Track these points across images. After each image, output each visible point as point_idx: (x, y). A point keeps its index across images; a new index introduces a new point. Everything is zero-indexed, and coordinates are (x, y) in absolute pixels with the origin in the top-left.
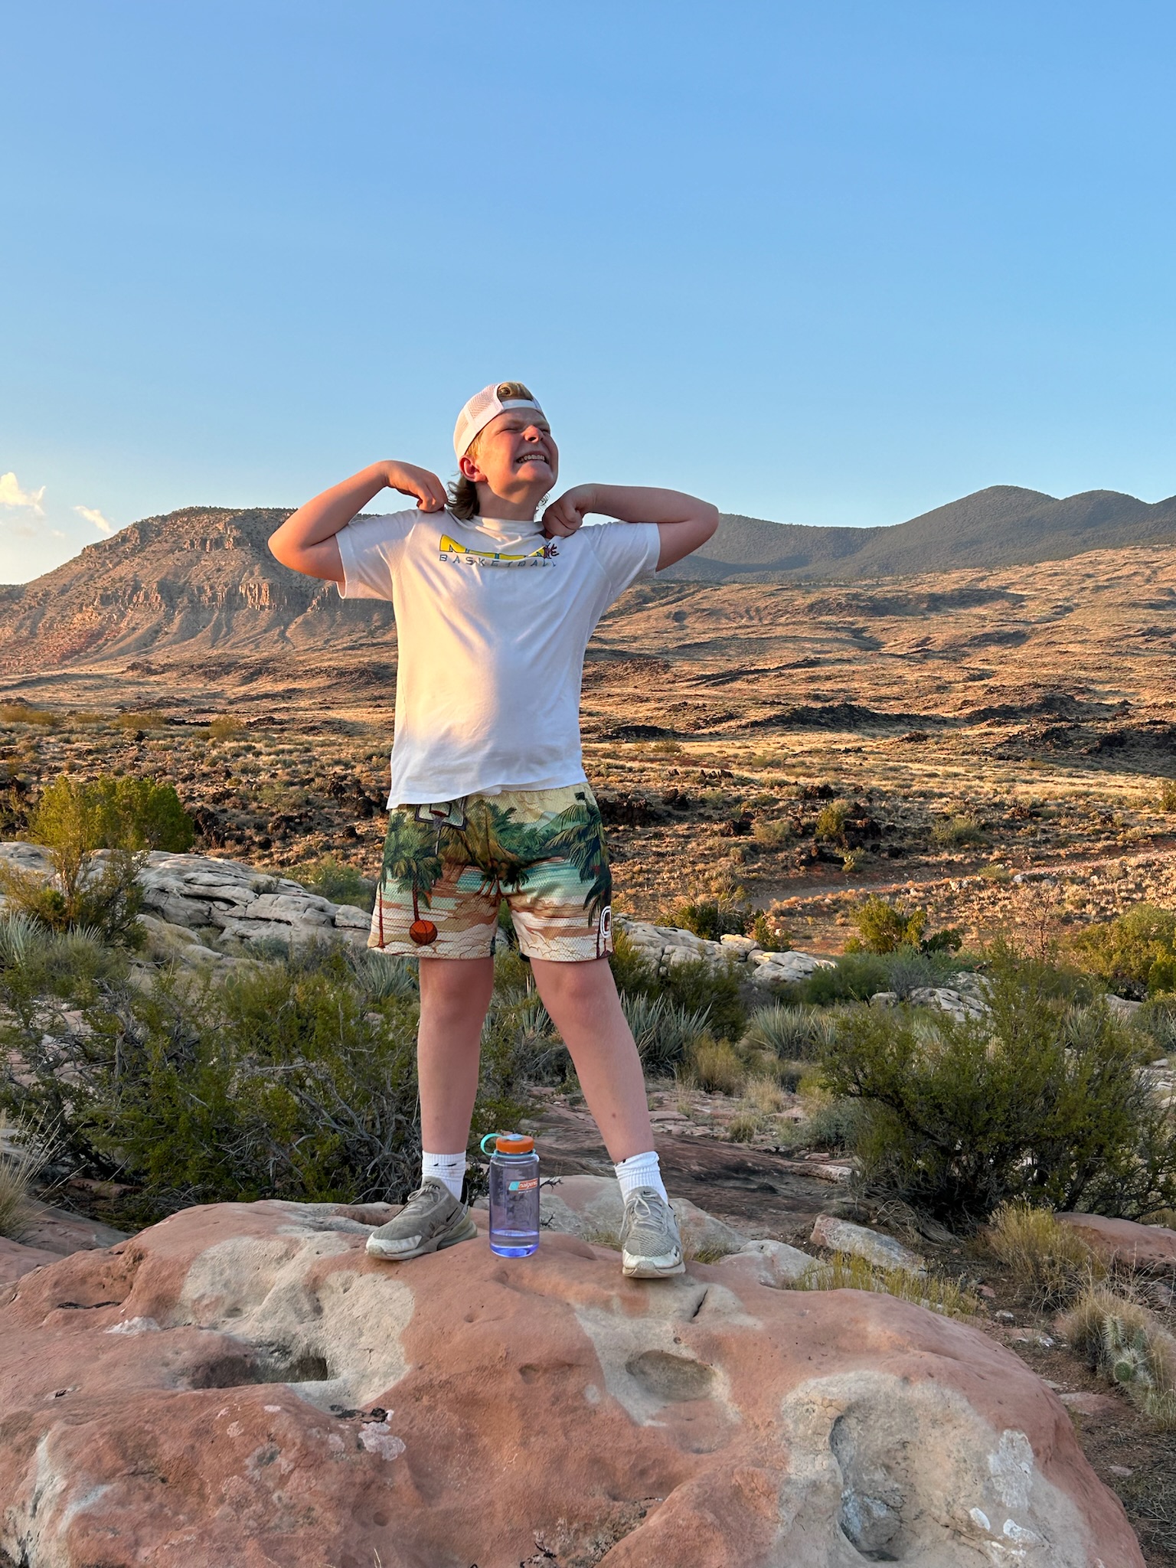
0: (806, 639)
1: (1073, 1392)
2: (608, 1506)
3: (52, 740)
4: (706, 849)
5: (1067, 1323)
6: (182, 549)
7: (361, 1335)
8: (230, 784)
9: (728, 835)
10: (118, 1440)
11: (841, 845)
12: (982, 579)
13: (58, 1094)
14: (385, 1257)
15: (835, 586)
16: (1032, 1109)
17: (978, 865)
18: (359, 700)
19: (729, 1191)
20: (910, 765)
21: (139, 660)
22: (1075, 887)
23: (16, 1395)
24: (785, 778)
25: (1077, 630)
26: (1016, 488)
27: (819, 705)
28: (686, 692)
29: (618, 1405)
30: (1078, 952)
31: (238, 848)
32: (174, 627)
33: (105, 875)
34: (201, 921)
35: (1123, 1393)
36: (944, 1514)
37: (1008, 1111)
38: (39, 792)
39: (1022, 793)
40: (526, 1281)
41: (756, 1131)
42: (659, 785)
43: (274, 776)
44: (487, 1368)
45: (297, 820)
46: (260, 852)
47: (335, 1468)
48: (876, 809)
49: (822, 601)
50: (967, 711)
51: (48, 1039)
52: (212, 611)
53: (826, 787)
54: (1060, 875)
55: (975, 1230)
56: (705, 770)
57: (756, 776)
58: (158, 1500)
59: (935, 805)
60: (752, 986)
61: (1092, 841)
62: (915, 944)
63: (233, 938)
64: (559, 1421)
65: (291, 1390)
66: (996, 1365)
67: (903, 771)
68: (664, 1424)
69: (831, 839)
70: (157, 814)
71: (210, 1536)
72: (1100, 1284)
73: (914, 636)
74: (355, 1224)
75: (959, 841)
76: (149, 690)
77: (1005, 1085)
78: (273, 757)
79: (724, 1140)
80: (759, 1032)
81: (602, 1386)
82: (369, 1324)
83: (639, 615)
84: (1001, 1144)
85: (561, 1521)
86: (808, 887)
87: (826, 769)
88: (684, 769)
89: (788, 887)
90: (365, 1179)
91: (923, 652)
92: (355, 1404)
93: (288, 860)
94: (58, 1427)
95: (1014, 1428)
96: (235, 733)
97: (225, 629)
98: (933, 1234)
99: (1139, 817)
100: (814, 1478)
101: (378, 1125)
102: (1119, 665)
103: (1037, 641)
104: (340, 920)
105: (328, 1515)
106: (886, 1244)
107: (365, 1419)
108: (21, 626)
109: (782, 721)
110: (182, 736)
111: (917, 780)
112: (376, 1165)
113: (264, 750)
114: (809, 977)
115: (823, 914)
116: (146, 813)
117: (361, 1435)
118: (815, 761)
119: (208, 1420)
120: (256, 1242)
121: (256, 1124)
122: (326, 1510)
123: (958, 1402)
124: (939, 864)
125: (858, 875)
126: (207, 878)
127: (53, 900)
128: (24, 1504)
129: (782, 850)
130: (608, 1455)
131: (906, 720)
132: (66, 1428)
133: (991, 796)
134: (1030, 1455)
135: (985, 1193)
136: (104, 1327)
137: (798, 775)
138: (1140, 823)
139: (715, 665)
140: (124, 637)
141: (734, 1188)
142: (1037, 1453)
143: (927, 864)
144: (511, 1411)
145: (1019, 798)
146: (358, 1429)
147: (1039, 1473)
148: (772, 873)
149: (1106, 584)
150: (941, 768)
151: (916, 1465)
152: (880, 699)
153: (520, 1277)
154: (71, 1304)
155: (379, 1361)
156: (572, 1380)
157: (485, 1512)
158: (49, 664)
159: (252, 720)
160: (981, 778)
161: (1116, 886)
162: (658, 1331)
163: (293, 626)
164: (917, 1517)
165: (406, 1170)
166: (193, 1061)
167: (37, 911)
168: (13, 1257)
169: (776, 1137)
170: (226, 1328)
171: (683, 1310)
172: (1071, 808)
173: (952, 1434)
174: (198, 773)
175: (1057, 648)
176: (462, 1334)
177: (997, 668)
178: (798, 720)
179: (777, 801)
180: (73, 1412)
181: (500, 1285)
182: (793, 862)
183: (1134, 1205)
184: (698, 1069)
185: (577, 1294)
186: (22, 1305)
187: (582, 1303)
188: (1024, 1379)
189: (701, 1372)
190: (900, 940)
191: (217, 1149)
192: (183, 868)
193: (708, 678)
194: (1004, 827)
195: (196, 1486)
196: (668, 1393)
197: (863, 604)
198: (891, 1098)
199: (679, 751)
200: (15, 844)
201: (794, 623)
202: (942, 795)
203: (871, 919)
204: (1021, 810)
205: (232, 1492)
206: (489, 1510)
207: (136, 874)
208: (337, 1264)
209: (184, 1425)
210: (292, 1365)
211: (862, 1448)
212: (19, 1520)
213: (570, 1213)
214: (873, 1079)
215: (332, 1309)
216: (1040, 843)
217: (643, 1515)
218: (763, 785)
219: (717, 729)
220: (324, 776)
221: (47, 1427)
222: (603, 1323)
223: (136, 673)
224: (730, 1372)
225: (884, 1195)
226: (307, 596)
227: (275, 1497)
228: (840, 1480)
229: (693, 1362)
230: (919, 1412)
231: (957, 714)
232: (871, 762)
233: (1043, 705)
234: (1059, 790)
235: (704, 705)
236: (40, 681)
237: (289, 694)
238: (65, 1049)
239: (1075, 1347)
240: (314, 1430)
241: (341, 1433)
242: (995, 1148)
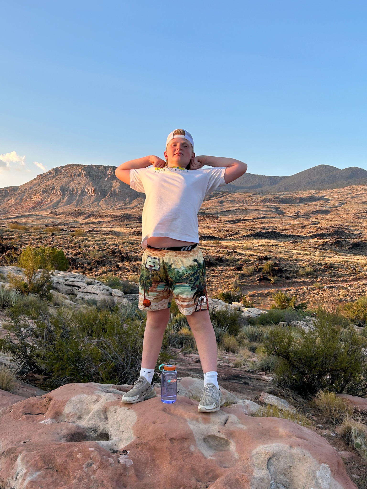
0: (261, 210)
1: (341, 451)
2: (196, 484)
3: (25, 235)
4: (228, 275)
5: (340, 429)
6: (68, 177)
7: (120, 426)
8: (80, 250)
9: (235, 271)
10: (43, 457)
11: (270, 275)
12: (316, 193)
13: (25, 346)
14: (128, 403)
15: (270, 194)
16: (330, 361)
17: (313, 283)
18: (121, 225)
19: (234, 383)
20: (292, 250)
21: (53, 211)
22: (343, 290)
23: (11, 442)
24: (253, 253)
25: (346, 210)
26: (328, 166)
27: (265, 231)
28: (223, 226)
29: (200, 452)
30: (344, 311)
31: (82, 270)
32: (65, 201)
33: (41, 277)
34: (70, 293)
35: (357, 452)
37: (322, 361)
38: (21, 251)
39: (327, 261)
40: (172, 411)
41: (242, 365)
42: (214, 254)
43: (94, 248)
44: (159, 439)
45: (101, 262)
46: (89, 272)
47: (111, 468)
48: (281, 264)
49: (266, 199)
50: (311, 234)
51: (22, 329)
52: (77, 196)
53: (266, 257)
54: (339, 286)
55: (311, 398)
56: (228, 250)
57: (244, 253)
58: (55, 477)
59: (300, 263)
60: (242, 318)
61: (349, 276)
62: (293, 307)
63: (80, 298)
64: (181, 456)
65: (98, 444)
66: (320, 443)
67: (290, 252)
68: (215, 458)
69: (267, 273)
70: (58, 259)
72: (350, 417)
73: (295, 210)
74: (118, 391)
75: (307, 275)
76: (56, 220)
77: (321, 353)
78: (94, 242)
79: (232, 367)
80: (244, 333)
81: (195, 445)
82: (123, 423)
83: (209, 201)
84: (320, 371)
85: (182, 488)
86: (259, 288)
87: (266, 251)
88: (222, 250)
89: (253, 287)
90: (121, 377)
91: (297, 215)
92: (118, 448)
93: (97, 274)
94: (24, 453)
95: (325, 463)
96: (82, 234)
97: (80, 202)
98: (298, 399)
99: (364, 269)
100: (262, 477)
101: (126, 360)
102: (358, 222)
103: (333, 213)
104: (113, 294)
105: (109, 484)
106: (283, 402)
107: (120, 453)
108: (17, 199)
109: (253, 236)
110: (66, 235)
111: (295, 255)
112: (125, 372)
113: (91, 240)
114: (259, 316)
115: (264, 296)
116: (54, 259)
117: (119, 459)
118: (263, 248)
119: (71, 452)
120: (87, 396)
121: (88, 358)
122: (108, 482)
123: (308, 454)
124: (301, 282)
125: (275, 284)
126: (73, 279)
127: (24, 285)
128: (13, 477)
129: (252, 276)
130: (197, 467)
131: (292, 237)
132: (26, 453)
133: (317, 261)
134: (330, 472)
135: (314, 387)
136: (39, 421)
137: (257, 253)
138: (364, 271)
139: (232, 217)
140: (49, 204)
141: (236, 383)
142: (332, 471)
143: (297, 282)
144: (166, 452)
145: (326, 262)
146: (118, 457)
147: (332, 477)
148: (248, 283)
149: (355, 196)
150: (302, 252)
151: (294, 474)
152: (283, 230)
153: (170, 410)
154: (29, 414)
155: (125, 435)
156: (186, 443)
158: (25, 211)
159: (88, 230)
160: (314, 255)
161: (356, 291)
162: (213, 428)
163: (101, 202)
165: (134, 375)
166: (68, 338)
167: (19, 288)
168: (10, 398)
169: (248, 367)
170: (77, 423)
171: (221, 422)
172: (342, 266)
173: (305, 465)
174: (70, 246)
175: (339, 216)
176: (151, 428)
177: (321, 221)
178: (258, 235)
179: (250, 260)
180: (29, 448)
181: (164, 412)
182: (255, 280)
183: (361, 392)
184: (224, 344)
185: (188, 416)
186: (13, 413)
187: (189, 419)
188: (328, 448)
189: (227, 442)
190: (288, 305)
191: (75, 366)
192: (65, 276)
193: (230, 221)
194: (321, 271)
195: (67, 473)
196: (216, 448)
197: (279, 200)
198: (286, 356)
199: (220, 244)
200: (13, 267)
201: (257, 205)
202: (302, 260)
203: (279, 299)
204: (327, 266)
205: (78, 475)
206: (159, 484)
207: (50, 277)
208: (113, 404)
209: (64, 454)
210: (98, 435)
211: (277, 468)
212: (11, 482)
213: (184, 389)
214: (280, 350)
215: (111, 418)
216: (332, 276)
217: (207, 487)
218: (246, 256)
219: (232, 237)
220: (109, 248)
221: (21, 452)
222: (196, 425)
223: (52, 215)
224: (236, 442)
225: (283, 386)
226: (106, 193)
227: (92, 477)
228: (270, 478)
229: (224, 439)
230: (295, 457)
231: (307, 235)
232: (280, 249)
233: (335, 233)
234: (339, 260)
235: (229, 230)
236: (22, 216)
237: (100, 223)
238: (28, 333)
239: (342, 437)
240: (105, 456)
241: (113, 458)
242: (318, 373)
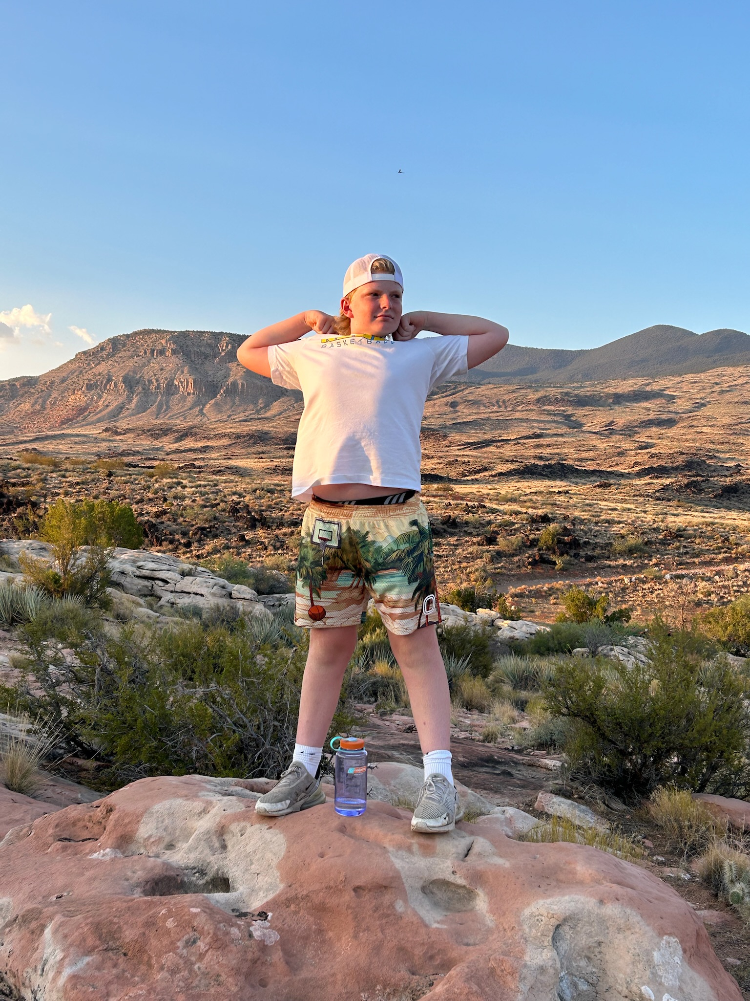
0: (535, 421)
1: (702, 909)
2: (409, 978)
3: (54, 475)
4: (468, 554)
5: (700, 865)
6: (139, 356)
7: (252, 864)
8: (166, 506)
9: (482, 545)
10: (97, 927)
11: (554, 553)
12: (648, 384)
13: (58, 702)
14: (267, 814)
15: (554, 387)
16: (678, 727)
17: (642, 567)
18: (249, 454)
19: (482, 774)
20: (599, 502)
21: (110, 426)
22: (704, 583)
23: (31, 897)
24: (520, 509)
25: (708, 419)
26: (671, 327)
27: (542, 463)
28: (457, 453)
29: (415, 913)
30: (706, 625)
31: (170, 547)
32: (133, 405)
33: (87, 562)
34: (146, 593)
35: (735, 911)
36: (625, 989)
37: (664, 728)
38: (45, 508)
39: (671, 522)
40: (357, 832)
41: (499, 736)
42: (439, 512)
43: (194, 501)
44: (332, 887)
45: (208, 530)
46: (184, 549)
47: (235, 949)
48: (577, 530)
49: (545, 396)
50: (637, 468)
51: (51, 667)
52: (157, 395)
53: (546, 515)
54: (695, 575)
55: (640, 803)
56: (469, 503)
57: (501, 508)
58: (121, 967)
59: (615, 528)
60: (497, 642)
61: (716, 554)
62: (601, 617)
63: (167, 604)
64: (378, 923)
65: (207, 898)
66: (659, 893)
67: (595, 506)
68: (446, 927)
69: (548, 549)
70: (120, 524)
71: (155, 991)
72: (721, 840)
73: (604, 420)
74: (248, 792)
75: (630, 552)
76: (116, 445)
77: (662, 711)
78: (193, 489)
79: (478, 741)
80: (501, 671)
81: (406, 901)
82: (257, 857)
84: (659, 749)
85: (378, 987)
86: (532, 579)
87: (546, 504)
88: (455, 502)
89: (520, 579)
90: (253, 763)
91: (609, 430)
92: (248, 908)
93: (202, 554)
94: (58, 918)
95: (670, 934)
96: (170, 473)
97: (165, 407)
98: (614, 806)
99: (746, 539)
100: (541, 964)
101: (262, 729)
102: (735, 441)
103: (682, 425)
104: (235, 594)
105: (230, 979)
106: (583, 811)
107: (254, 918)
108: (36, 403)
109: (518, 473)
110: (136, 475)
111: (604, 512)
112: (261, 754)
113: (189, 484)
114: (533, 637)
115: (542, 596)
116: (113, 524)
117: (251, 929)
118: (539, 499)
119: (154, 916)
120: (185, 802)
121: (185, 726)
122: (228, 977)
123: (635, 917)
124: (617, 566)
125: (565, 572)
126: (151, 565)
127: (54, 578)
128: (36, 967)
129: (517, 555)
130: (409, 945)
131: (598, 474)
132: (63, 919)
133: (651, 524)
134: (680, 952)
135: (647, 780)
136: (87, 854)
137: (528, 508)
138: (747, 543)
139: (475, 436)
140: (101, 411)
141: (486, 772)
142: (685, 951)
143: (609, 566)
144: (347, 916)
145: (670, 525)
146: (249, 925)
147: (685, 964)
148: (510, 570)
149: (728, 389)
150: (619, 505)
151: (607, 957)
152: (581, 460)
153: (354, 829)
154: (66, 839)
155: (262, 881)
156: (387, 896)
157: (330, 980)
158: (53, 427)
159: (181, 466)
160: (645, 512)
161: (730, 583)
162: (442, 866)
163: (208, 406)
164: (607, 991)
165: (280, 758)
166: (145, 684)
167: (44, 584)
168: (29, 807)
169: (512, 740)
170: (165, 857)
171: (458, 853)
172: (702, 532)
173: (630, 938)
174: (146, 498)
175: (695, 429)
176: (316, 865)
177: (657, 441)
178: (528, 472)
179: (514, 524)
180: (68, 909)
181: (341, 834)
182: (524, 563)
183: (742, 790)
184: (462, 694)
185: (390, 841)
186: (35, 838)
187: (393, 847)
188: (677, 903)
189: (470, 893)
190: (591, 614)
191: (160, 740)
192: (136, 559)
193: (472, 444)
194: (660, 543)
195: (146, 958)
196: (448, 907)
197: (572, 399)
198: (589, 718)
199: (452, 490)
200: (29, 541)
201: (527, 410)
202: (619, 522)
203: (573, 601)
204: (670, 533)
205: (169, 963)
206: (333, 979)
207: (106, 562)
208: (237, 818)
209: (139, 919)
210: (207, 882)
211: (573, 945)
212: (32, 977)
213: (381, 786)
214: (577, 705)
215: (233, 847)
216: (682, 554)
217: (431, 985)
218: (505, 514)
219: (477, 476)
220: (226, 502)
221: (51, 918)
222: (407, 860)
223: (108, 434)
224: (488, 894)
225: (583, 779)
226: (217, 387)
227: (196, 967)
228: (558, 965)
229: (464, 887)
230: (610, 923)
231: (630, 470)
232: (575, 500)
233: (686, 466)
234: (695, 520)
235: (469, 462)
236: (47, 438)
237: (204, 449)
238: (63, 675)
239: (705, 880)
240: (222, 925)
241: (239, 927)
242: (654, 751)
